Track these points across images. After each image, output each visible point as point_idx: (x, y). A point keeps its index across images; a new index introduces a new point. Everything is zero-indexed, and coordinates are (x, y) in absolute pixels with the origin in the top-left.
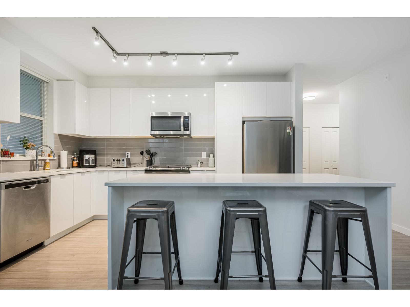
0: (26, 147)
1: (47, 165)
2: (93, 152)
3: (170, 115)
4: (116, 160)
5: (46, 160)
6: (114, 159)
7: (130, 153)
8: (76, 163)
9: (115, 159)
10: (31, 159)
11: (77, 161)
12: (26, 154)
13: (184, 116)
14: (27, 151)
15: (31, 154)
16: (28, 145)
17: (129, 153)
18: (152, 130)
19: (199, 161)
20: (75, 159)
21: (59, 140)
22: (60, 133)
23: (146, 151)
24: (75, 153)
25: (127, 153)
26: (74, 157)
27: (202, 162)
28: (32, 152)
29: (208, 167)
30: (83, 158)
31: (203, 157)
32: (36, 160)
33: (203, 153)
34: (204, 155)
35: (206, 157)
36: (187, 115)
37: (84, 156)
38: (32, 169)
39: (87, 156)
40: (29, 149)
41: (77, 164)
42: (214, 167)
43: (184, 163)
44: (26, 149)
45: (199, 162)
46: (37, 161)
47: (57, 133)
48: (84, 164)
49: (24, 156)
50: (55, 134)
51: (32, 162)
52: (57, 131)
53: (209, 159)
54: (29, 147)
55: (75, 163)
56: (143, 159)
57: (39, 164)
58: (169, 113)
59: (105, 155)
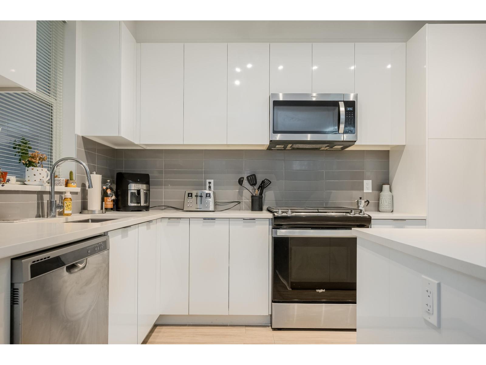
0: (28, 161)
1: (68, 204)
2: (144, 179)
3: (314, 99)
4: (194, 195)
5: (65, 192)
6: (189, 194)
7: (214, 181)
8: (110, 200)
9: (192, 194)
10: (39, 189)
11: (114, 197)
12: (27, 179)
13: (343, 101)
14: (30, 172)
15: (38, 178)
16: (33, 158)
17: (212, 181)
18: (275, 132)
19: (361, 198)
20: (109, 192)
21: (84, 150)
22: (84, 135)
23: (248, 177)
24: (109, 181)
25: (208, 181)
26: (107, 189)
27: (368, 201)
28: (41, 172)
29: (379, 211)
30: (127, 190)
31: (365, 191)
32: (50, 193)
33: (365, 182)
34: (368, 186)
35: (371, 191)
36: (351, 99)
37: (129, 185)
38: (41, 214)
39: (133, 187)
40: (35, 167)
41: (112, 203)
42: (392, 212)
43: (327, 203)
44: (28, 167)
45: (363, 202)
46: (53, 194)
47: (81, 135)
48: (130, 204)
49: (22, 183)
50: (78, 136)
51: (40, 195)
52: (81, 130)
53: (381, 194)
54: (34, 160)
55: (109, 202)
56: (240, 194)
57: (56, 201)
58: (314, 95)
59: (162, 185)
